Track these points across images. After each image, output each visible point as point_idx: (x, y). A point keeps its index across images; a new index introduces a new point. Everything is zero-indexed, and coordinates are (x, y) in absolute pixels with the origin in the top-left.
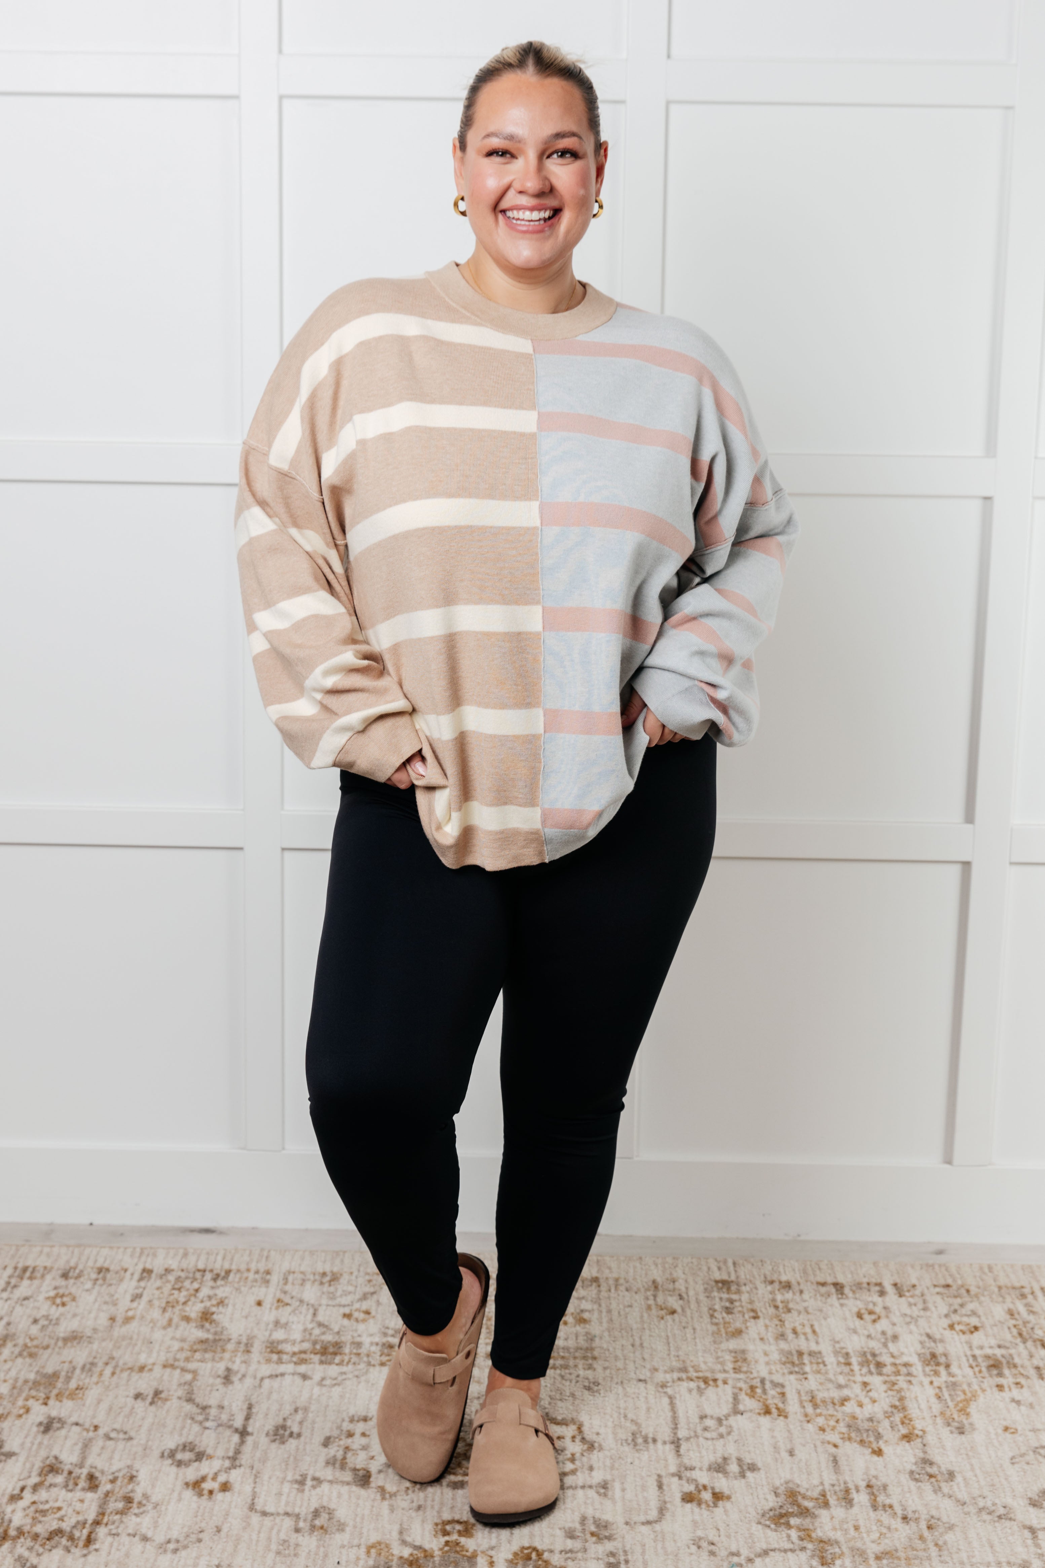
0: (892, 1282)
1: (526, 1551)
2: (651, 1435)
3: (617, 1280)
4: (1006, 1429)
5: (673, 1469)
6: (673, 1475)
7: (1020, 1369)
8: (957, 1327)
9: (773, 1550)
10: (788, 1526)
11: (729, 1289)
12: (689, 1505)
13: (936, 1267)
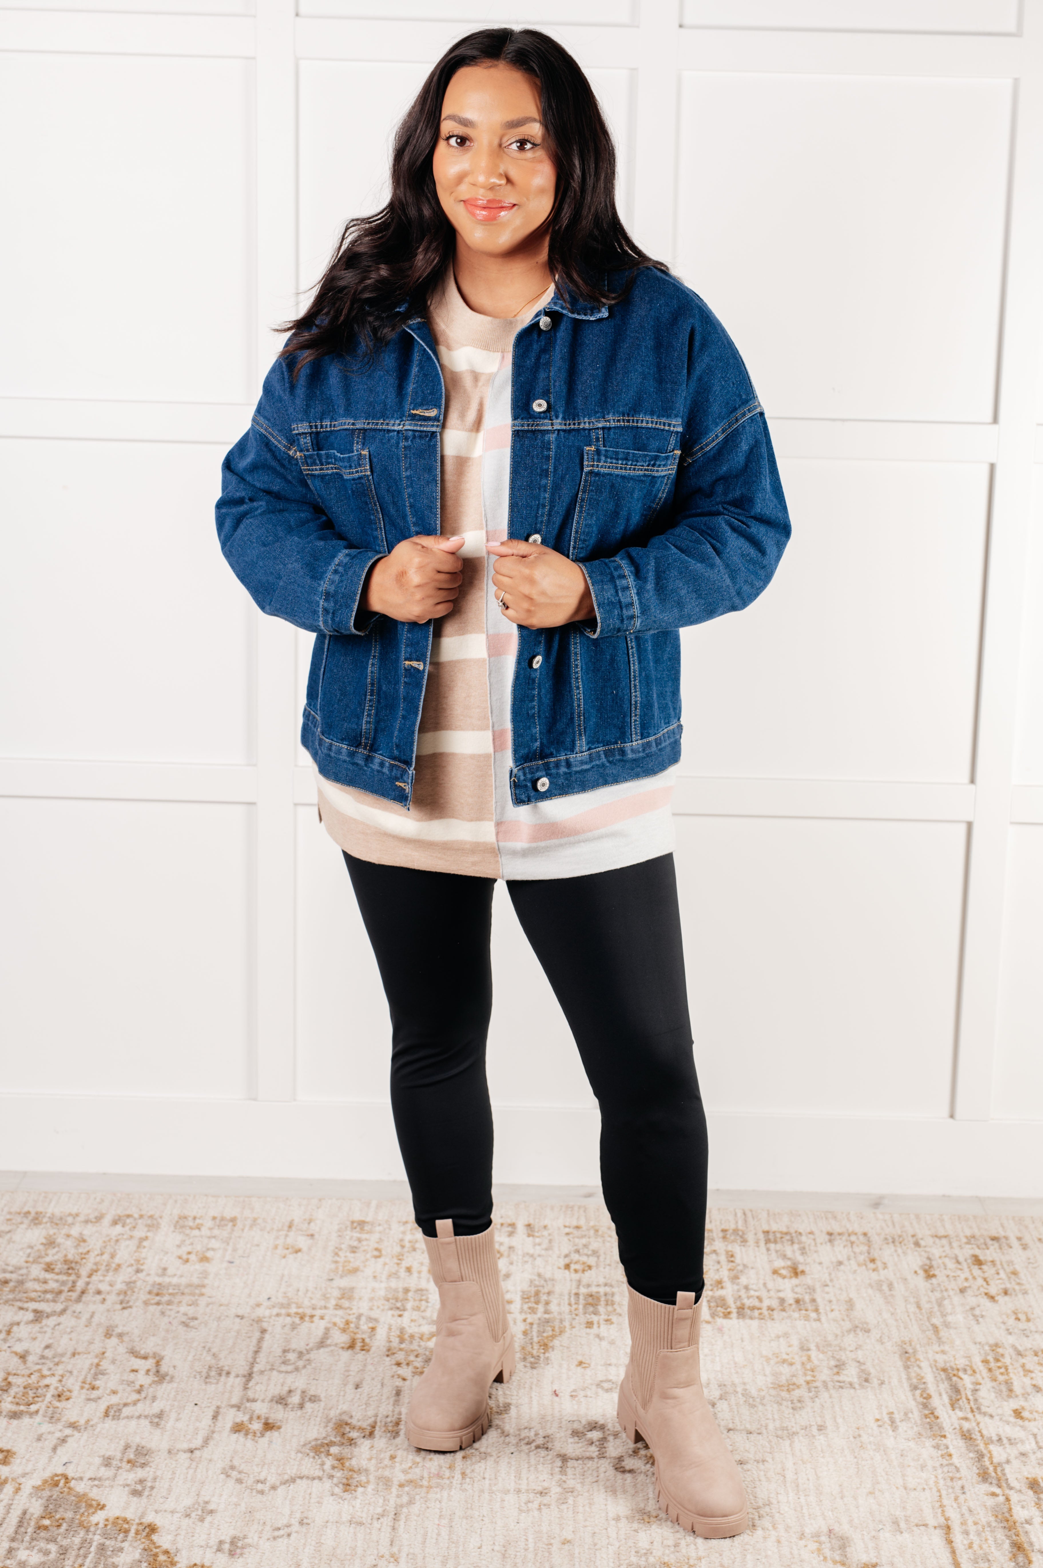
0: (526, 1223)
1: (56, 1478)
2: (226, 1368)
3: (255, 1220)
4: (580, 1363)
5: (235, 1400)
6: (233, 1406)
7: (616, 1306)
8: (573, 1267)
9: (301, 1478)
10: (328, 1454)
11: (362, 1229)
12: (236, 1435)
13: (576, 1209)
